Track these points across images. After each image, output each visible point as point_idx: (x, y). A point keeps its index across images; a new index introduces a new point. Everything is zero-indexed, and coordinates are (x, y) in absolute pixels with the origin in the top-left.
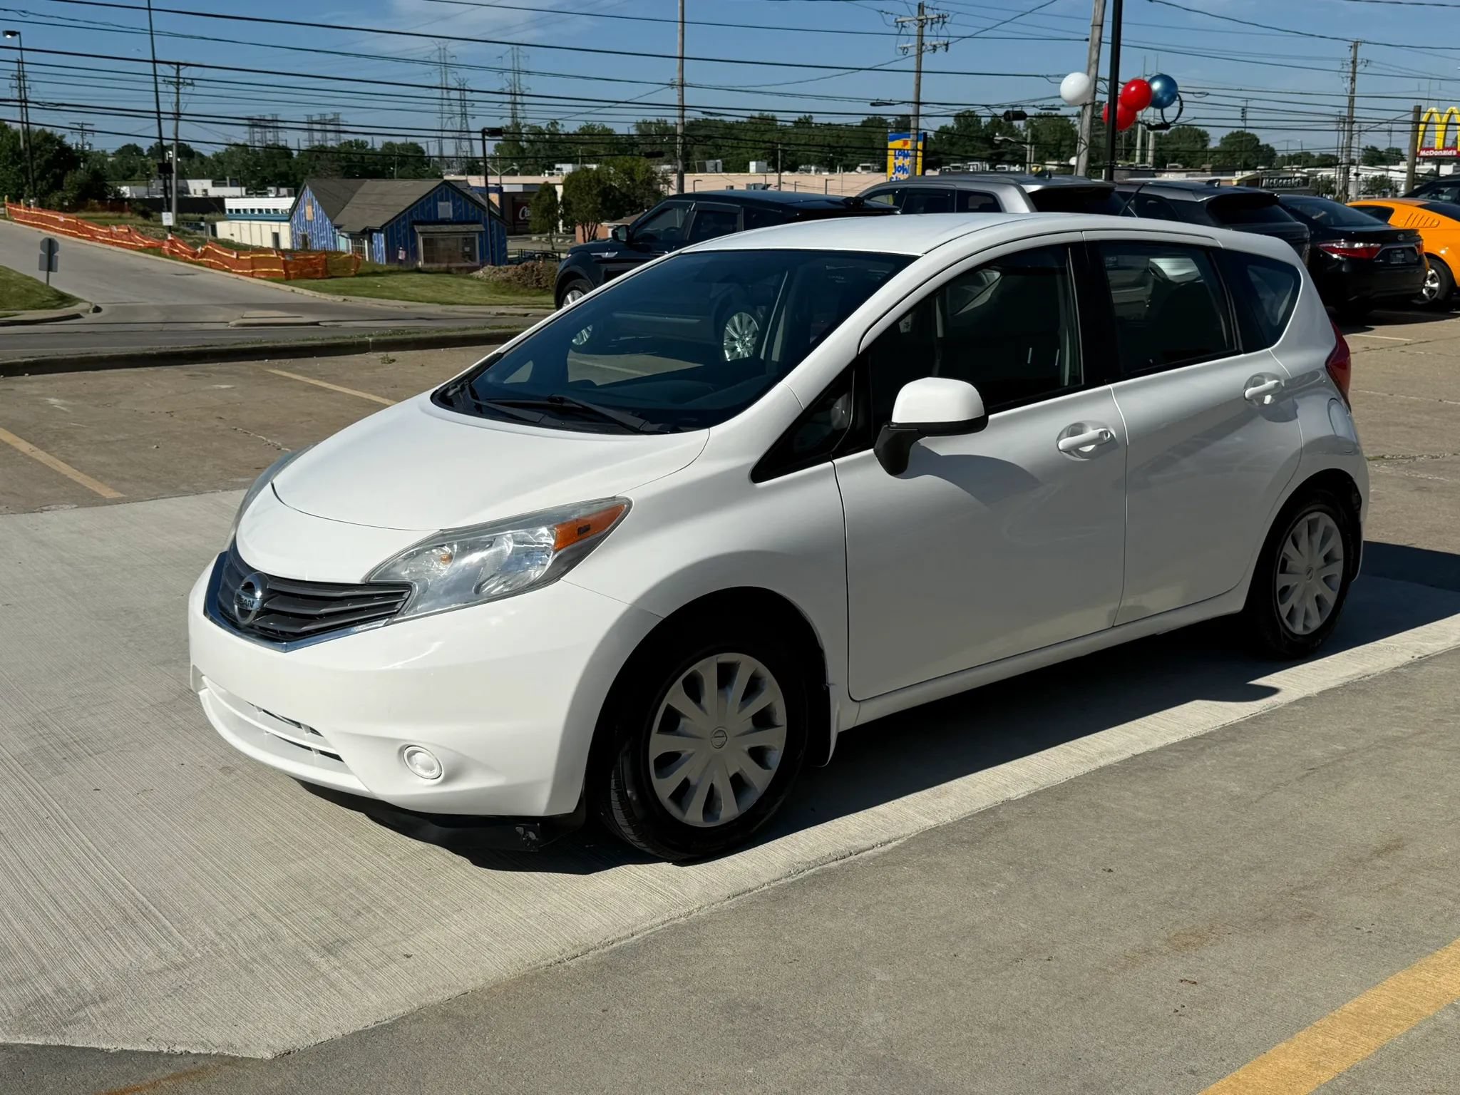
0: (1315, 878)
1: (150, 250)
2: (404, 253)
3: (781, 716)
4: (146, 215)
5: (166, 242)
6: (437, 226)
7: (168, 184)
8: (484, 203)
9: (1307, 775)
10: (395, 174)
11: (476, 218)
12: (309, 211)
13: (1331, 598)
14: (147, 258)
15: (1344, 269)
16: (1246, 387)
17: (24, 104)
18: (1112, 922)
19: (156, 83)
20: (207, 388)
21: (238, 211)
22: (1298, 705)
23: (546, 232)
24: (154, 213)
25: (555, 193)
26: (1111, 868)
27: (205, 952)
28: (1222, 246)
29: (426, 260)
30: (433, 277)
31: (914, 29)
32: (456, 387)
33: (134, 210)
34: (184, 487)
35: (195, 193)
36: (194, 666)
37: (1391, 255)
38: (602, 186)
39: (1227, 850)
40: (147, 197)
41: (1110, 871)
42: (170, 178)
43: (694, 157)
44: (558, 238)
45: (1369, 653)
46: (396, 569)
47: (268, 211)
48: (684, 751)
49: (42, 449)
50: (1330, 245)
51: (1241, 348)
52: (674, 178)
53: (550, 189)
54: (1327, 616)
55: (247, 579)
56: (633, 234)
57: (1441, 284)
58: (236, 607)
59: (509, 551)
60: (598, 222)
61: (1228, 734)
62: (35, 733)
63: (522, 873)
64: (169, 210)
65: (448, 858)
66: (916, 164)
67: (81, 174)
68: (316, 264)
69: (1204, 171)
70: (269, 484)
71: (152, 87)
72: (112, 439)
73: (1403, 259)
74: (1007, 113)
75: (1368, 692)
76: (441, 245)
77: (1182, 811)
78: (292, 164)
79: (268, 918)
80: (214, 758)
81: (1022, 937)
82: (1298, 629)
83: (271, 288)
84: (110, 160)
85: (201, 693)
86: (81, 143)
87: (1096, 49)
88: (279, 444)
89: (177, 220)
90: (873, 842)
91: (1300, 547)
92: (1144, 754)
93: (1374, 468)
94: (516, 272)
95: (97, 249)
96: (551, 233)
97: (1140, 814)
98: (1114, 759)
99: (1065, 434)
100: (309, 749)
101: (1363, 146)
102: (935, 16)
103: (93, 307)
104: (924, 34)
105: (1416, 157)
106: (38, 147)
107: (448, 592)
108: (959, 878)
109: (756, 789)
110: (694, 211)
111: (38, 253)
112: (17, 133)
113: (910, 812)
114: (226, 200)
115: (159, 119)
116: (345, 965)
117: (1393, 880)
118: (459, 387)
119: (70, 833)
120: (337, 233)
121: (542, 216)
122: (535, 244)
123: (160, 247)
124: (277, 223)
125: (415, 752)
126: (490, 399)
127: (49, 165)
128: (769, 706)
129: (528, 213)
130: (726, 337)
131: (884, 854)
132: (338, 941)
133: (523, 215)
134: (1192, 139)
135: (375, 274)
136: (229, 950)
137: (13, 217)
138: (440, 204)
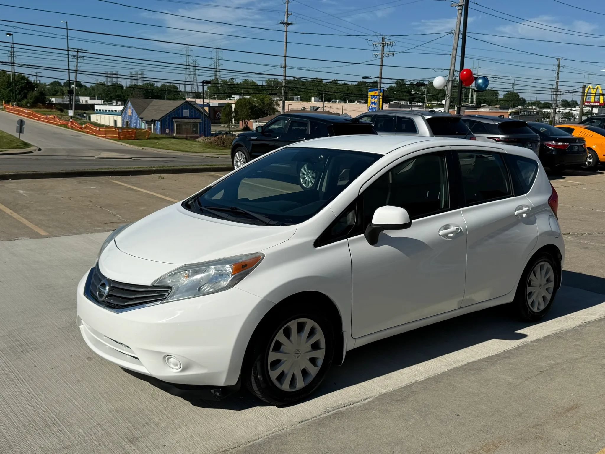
0: (542, 421)
1: (63, 125)
2: (168, 130)
3: (323, 345)
4: (62, 111)
5: (69, 122)
6: (182, 119)
7: (71, 98)
8: (202, 111)
9: (539, 374)
10: (166, 97)
11: (199, 117)
12: (130, 112)
13: (549, 297)
14: (61, 129)
15: (554, 153)
16: (516, 210)
17: (13, 64)
18: (459, 438)
19: (68, 58)
20: (85, 188)
21: (100, 110)
22: (535, 342)
23: (227, 123)
24: (65, 110)
25: (232, 107)
26: (459, 414)
27: (79, 441)
28: (507, 153)
29: (177, 133)
30: (180, 140)
31: (380, 47)
32: (192, 200)
33: (57, 109)
34: (75, 231)
35: (82, 102)
36: (78, 316)
37: (573, 148)
38: (251, 105)
39: (506, 407)
40: (62, 103)
41: (458, 415)
42: (73, 96)
43: (289, 94)
44: (232, 126)
45: (564, 320)
46: (166, 280)
47: (112, 111)
48: (282, 359)
49: (16, 212)
50: (548, 143)
51: (514, 194)
52: (281, 103)
53: (229, 105)
54: (547, 304)
55: (103, 281)
56: (264, 130)
57: (593, 161)
58: (98, 293)
59: (213, 274)
60: (249, 120)
61: (507, 355)
62: (10, 339)
63: (213, 409)
64: (71, 109)
65: (182, 401)
66: (380, 101)
67: (35, 93)
68: (131, 133)
69: (496, 108)
70: (113, 240)
71: (67, 59)
72: (45, 209)
73: (578, 150)
74: (417, 83)
75: (564, 337)
76: (184, 127)
77: (488, 389)
78: (123, 91)
79: (106, 426)
80: (84, 353)
81: (422, 444)
82: (535, 310)
83: (113, 143)
84: (47, 87)
85: (81, 327)
86: (36, 80)
87: (454, 58)
88: (115, 213)
89: (75, 113)
90: (360, 399)
91: (536, 276)
92: (472, 363)
93: (566, 238)
94: (214, 140)
95: (41, 124)
96: (229, 123)
97: (471, 390)
98: (460, 364)
99: (442, 229)
100: (126, 354)
101: (561, 100)
102: (389, 42)
103: (38, 148)
104: (384, 50)
105: (583, 105)
106: (18, 81)
107: (187, 291)
108: (396, 416)
109: (312, 376)
110: (290, 121)
111: (16, 125)
112: (9, 75)
113: (375, 386)
114: (95, 106)
115: (69, 72)
116: (138, 449)
117: (575, 423)
118: (193, 200)
119: (24, 385)
120: (141, 121)
121: (226, 116)
122: (222, 128)
123: (67, 124)
124: (116, 116)
125: (170, 358)
126: (206, 207)
127: (22, 89)
128: (319, 340)
129: (220, 115)
130: (301, 173)
131: (364, 405)
132: (135, 438)
133: (218, 116)
134: (492, 94)
135: (156, 138)
136: (90, 440)
137: (6, 110)
138: (184, 111)
